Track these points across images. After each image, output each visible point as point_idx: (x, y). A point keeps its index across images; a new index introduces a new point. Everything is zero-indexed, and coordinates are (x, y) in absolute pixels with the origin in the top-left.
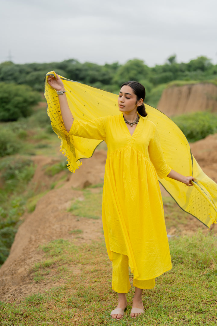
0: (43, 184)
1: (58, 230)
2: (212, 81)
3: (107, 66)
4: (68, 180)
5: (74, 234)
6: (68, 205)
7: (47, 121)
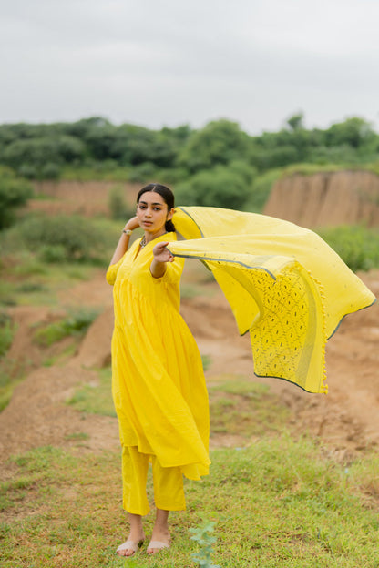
0: (29, 361)
1: (47, 434)
3: (166, 131)
4: (76, 354)
5: (74, 440)
6: (68, 395)
7: (43, 239)
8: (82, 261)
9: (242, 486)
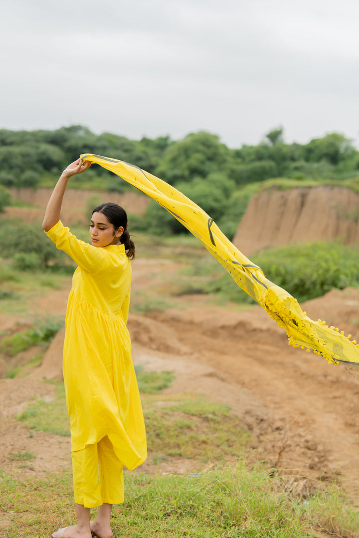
2: (347, 182)
3: (145, 142)
4: (40, 365)
5: (18, 460)
6: (20, 410)
7: (16, 245)
8: (56, 269)
9: (187, 521)
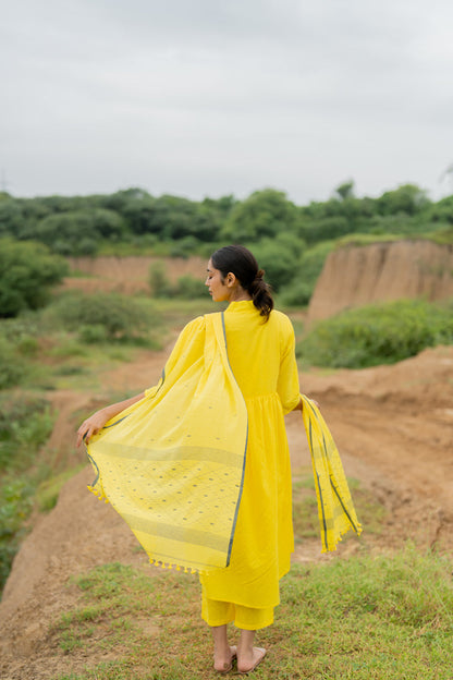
1: (109, 544)
2: (430, 235)
7: (81, 318)
8: (124, 341)
